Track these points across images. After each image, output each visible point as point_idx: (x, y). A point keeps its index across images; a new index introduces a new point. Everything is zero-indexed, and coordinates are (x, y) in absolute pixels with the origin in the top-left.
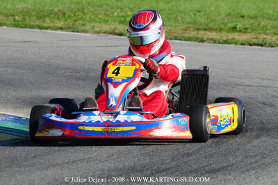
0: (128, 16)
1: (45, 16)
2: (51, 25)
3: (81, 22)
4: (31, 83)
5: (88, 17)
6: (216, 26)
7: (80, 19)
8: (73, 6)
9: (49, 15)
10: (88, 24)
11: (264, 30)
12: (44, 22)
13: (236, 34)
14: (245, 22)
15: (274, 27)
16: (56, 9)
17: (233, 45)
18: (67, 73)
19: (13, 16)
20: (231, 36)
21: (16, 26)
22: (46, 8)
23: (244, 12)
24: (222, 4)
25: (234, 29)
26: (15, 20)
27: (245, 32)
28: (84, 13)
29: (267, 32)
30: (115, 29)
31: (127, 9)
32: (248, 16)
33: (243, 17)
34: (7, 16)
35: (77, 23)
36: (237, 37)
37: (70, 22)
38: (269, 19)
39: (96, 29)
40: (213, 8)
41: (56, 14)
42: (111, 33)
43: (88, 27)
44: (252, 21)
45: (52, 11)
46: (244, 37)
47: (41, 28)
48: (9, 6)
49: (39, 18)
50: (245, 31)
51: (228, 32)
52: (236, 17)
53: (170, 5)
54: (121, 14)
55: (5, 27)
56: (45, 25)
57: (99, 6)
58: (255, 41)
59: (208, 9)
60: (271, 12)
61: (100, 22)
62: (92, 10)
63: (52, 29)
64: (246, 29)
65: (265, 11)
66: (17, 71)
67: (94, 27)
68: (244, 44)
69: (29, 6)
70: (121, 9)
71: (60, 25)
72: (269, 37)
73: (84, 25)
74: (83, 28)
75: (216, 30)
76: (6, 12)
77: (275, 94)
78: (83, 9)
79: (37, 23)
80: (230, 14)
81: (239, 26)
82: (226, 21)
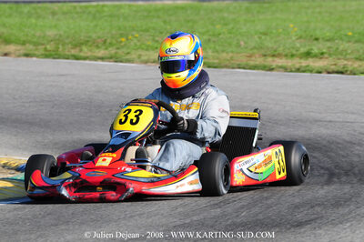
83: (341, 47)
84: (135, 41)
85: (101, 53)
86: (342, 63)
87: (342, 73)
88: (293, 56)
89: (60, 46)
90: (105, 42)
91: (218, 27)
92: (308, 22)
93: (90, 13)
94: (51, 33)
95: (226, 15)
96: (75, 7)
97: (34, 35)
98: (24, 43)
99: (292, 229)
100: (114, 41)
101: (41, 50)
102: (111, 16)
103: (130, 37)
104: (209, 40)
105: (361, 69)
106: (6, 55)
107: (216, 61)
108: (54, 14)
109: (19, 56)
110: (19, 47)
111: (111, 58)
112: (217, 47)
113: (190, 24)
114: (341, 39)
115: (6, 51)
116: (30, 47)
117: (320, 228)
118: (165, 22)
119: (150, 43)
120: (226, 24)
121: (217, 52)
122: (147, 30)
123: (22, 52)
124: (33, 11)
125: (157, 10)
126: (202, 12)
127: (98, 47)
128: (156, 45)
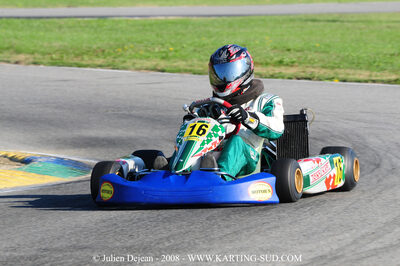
0: (170, 51)
1: (83, 53)
2: (90, 62)
3: (122, 59)
4: (72, 122)
5: (128, 53)
6: (262, 61)
7: (120, 56)
8: (112, 43)
9: (87, 52)
10: (128, 61)
11: (311, 62)
12: (83, 59)
13: (283, 68)
14: (291, 55)
15: (323, 60)
16: (95, 47)
17: (280, 80)
18: (110, 112)
19: (50, 54)
20: (277, 70)
21: (53, 64)
22: (84, 45)
23: (290, 45)
24: (267, 38)
25: (281, 63)
26: (52, 59)
27: (292, 66)
28: (123, 49)
29: (315, 65)
30: (157, 65)
31: (168, 45)
32: (295, 50)
33: (289, 50)
34: (43, 54)
35: (117, 60)
36: (284, 72)
37: (110, 60)
38: (316, 52)
39: (138, 66)
40: (257, 42)
41: (95, 51)
42: (152, 70)
43: (129, 63)
44: (299, 54)
45: (90, 48)
46: (291, 71)
47: (80, 66)
48: (45, 44)
49: (77, 56)
50: (292, 64)
51: (274, 66)
52: (283, 51)
53: (213, 39)
54: (162, 50)
55: (42, 66)
56: (84, 63)
57: (138, 42)
58: (303, 75)
59: (252, 43)
60: (317, 45)
61: (141, 59)
62: (132, 46)
63: (92, 67)
64: (293, 62)
65: (311, 44)
66: (56, 111)
67: (134, 64)
68: (290, 78)
69: (66, 44)
70: (163, 45)
71: (99, 63)
72: (316, 71)
73: (124, 62)
74: (124, 65)
75: (261, 64)
76: (42, 50)
77: (325, 128)
78: (123, 45)
79: (76, 61)
80: (275, 48)
81: (286, 60)
82: (272, 55)
83: (310, 57)
84: (130, 50)
85: (100, 61)
86: (309, 71)
87: (310, 79)
88: (267, 64)
89: (65, 56)
90: (103, 51)
91: (204, 38)
92: (282, 35)
93: (92, 27)
94: (57, 44)
95: (211, 29)
96: (79, 22)
97: (42, 46)
98: (33, 53)
99: (260, 213)
100: (111, 51)
101: (47, 59)
102: (110, 30)
103: (126, 47)
104: (195, 51)
105: (326, 76)
106: (17, 63)
107: (201, 69)
108: (60, 27)
109: (28, 64)
110: (28, 56)
111: (108, 66)
112: (202, 57)
113: (179, 37)
114: (310, 50)
115: (17, 60)
116: (38, 56)
117: (284, 211)
118: (157, 35)
119: (142, 53)
120: (211, 37)
121: (201, 60)
122: (141, 42)
123: (31, 60)
124: (42, 25)
125: (151, 25)
126: (190, 27)
127: (97, 56)
128: (148, 54)
